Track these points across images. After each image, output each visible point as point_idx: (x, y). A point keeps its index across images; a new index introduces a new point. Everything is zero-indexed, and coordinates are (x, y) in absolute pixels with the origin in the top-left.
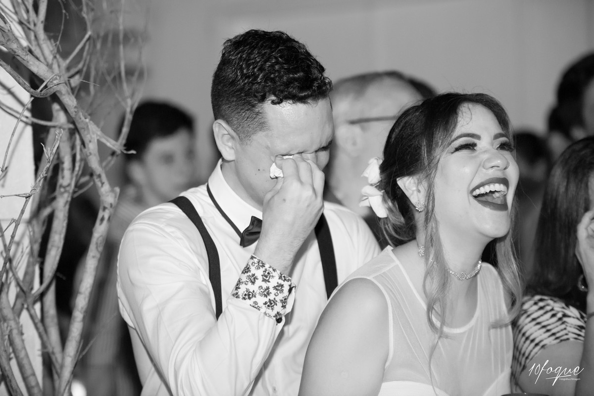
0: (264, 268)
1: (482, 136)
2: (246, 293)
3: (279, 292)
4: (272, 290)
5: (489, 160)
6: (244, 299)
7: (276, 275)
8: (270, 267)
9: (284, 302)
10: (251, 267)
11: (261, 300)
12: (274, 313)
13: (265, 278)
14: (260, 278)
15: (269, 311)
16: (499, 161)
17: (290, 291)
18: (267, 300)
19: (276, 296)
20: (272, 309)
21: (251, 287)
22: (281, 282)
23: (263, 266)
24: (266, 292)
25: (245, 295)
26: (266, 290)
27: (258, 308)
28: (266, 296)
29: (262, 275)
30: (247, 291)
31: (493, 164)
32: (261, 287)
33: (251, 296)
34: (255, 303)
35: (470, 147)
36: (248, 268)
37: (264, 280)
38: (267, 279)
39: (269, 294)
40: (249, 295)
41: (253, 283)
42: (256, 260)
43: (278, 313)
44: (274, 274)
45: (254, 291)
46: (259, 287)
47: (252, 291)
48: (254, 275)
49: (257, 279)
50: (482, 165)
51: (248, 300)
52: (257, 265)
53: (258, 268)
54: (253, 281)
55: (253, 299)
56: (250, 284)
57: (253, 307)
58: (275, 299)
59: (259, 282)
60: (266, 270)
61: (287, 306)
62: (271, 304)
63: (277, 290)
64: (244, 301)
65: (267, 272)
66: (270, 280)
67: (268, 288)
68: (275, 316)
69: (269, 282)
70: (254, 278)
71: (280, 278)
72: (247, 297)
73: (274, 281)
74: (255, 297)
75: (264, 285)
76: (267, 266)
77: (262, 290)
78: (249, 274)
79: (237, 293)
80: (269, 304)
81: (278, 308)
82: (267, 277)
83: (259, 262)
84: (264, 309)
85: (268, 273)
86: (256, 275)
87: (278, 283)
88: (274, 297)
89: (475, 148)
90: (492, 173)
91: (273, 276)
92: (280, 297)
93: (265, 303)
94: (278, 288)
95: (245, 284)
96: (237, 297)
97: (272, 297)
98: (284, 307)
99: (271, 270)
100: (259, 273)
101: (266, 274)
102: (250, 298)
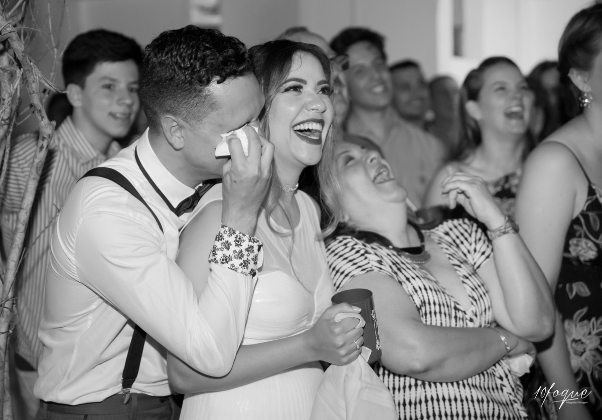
0: (235, 235)
1: (308, 82)
2: (223, 258)
3: (250, 253)
4: (245, 253)
5: (311, 103)
6: (223, 263)
7: (246, 238)
8: (240, 233)
9: (255, 259)
10: (224, 235)
11: (237, 262)
12: (248, 271)
13: (237, 243)
14: (233, 244)
15: (245, 270)
16: (319, 105)
17: (259, 249)
18: (241, 261)
19: (248, 256)
20: (247, 268)
21: (227, 253)
22: (251, 244)
23: (234, 233)
24: (240, 255)
25: (223, 260)
26: (239, 253)
28: (240, 258)
29: (235, 241)
30: (224, 257)
31: (314, 107)
33: (228, 260)
34: (233, 265)
35: (296, 88)
36: (221, 236)
37: (237, 245)
38: (240, 243)
39: (242, 256)
40: (226, 260)
41: (228, 249)
42: (227, 229)
43: (252, 270)
44: (244, 238)
45: (230, 256)
46: (234, 251)
47: (228, 256)
48: (228, 241)
49: (231, 245)
50: (304, 107)
51: (226, 264)
52: (229, 233)
53: (230, 235)
54: (228, 247)
55: (230, 263)
56: (225, 250)
57: (231, 269)
58: (247, 259)
59: (233, 247)
61: (258, 262)
62: (245, 264)
63: (248, 251)
64: (223, 265)
65: (238, 237)
66: (242, 244)
67: (241, 251)
68: (251, 272)
69: (241, 246)
70: (228, 245)
71: (250, 240)
72: (224, 261)
73: (245, 244)
74: (232, 260)
75: (238, 249)
76: (237, 232)
77: (236, 254)
78: (223, 241)
79: (215, 259)
80: (244, 264)
81: (251, 266)
82: (239, 242)
83: (230, 230)
84: (240, 269)
85: (240, 238)
86: (229, 242)
87: (248, 245)
88: (247, 257)
89: (301, 90)
90: (312, 115)
91: (244, 241)
92: (252, 256)
93: (241, 264)
94: (250, 249)
95: (221, 250)
96: (216, 263)
97: (245, 258)
98: (255, 263)
99: (241, 235)
100: (232, 240)
101: (238, 239)
102: (227, 262)
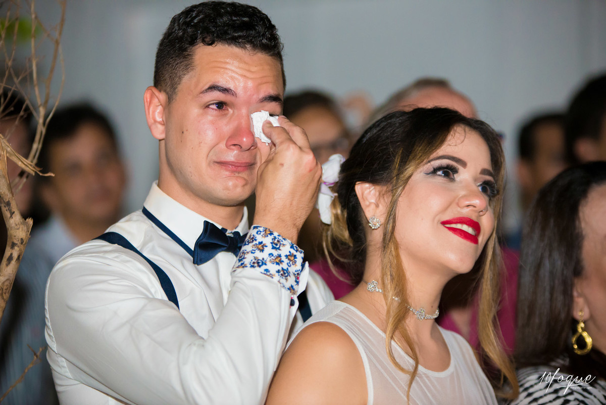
0: (272, 235)
2: (254, 261)
3: (291, 263)
6: (253, 266)
9: (297, 276)
10: (257, 235)
11: (273, 268)
12: (288, 285)
13: (275, 246)
14: (270, 246)
15: (283, 280)
17: (303, 263)
18: (279, 268)
19: (289, 266)
20: (287, 280)
21: (259, 255)
22: (293, 251)
23: (271, 234)
24: (278, 260)
25: (254, 263)
26: (277, 257)
27: (271, 276)
28: (278, 264)
29: (271, 243)
30: (255, 259)
32: (271, 255)
33: (260, 264)
34: (267, 270)
36: (253, 238)
37: (273, 248)
38: (278, 247)
39: (281, 262)
40: (259, 263)
41: (262, 251)
42: (262, 229)
43: (292, 286)
44: (284, 242)
45: (263, 259)
46: (270, 254)
47: (261, 259)
48: (262, 242)
49: (266, 246)
51: (257, 268)
52: (264, 233)
53: (266, 236)
54: (261, 248)
55: (264, 267)
56: (258, 252)
57: (265, 274)
58: (287, 268)
59: (268, 250)
60: (275, 238)
62: (284, 273)
63: (289, 259)
64: (252, 269)
66: (281, 248)
67: (280, 256)
69: (280, 250)
70: (263, 246)
71: (292, 247)
72: (256, 265)
74: (266, 264)
75: (275, 253)
76: (276, 234)
77: (273, 257)
78: (255, 242)
79: (242, 264)
80: (282, 272)
81: (291, 280)
82: (277, 245)
83: (266, 230)
84: (277, 277)
85: (278, 241)
86: (264, 243)
87: (290, 252)
88: (287, 267)
91: (284, 245)
92: (293, 269)
93: (278, 271)
95: (252, 253)
96: (243, 267)
97: (285, 266)
98: (297, 282)
99: (281, 238)
100: (268, 241)
101: (276, 242)
102: (260, 266)
